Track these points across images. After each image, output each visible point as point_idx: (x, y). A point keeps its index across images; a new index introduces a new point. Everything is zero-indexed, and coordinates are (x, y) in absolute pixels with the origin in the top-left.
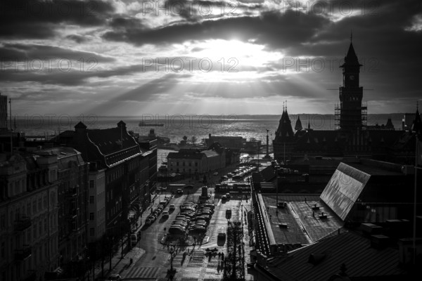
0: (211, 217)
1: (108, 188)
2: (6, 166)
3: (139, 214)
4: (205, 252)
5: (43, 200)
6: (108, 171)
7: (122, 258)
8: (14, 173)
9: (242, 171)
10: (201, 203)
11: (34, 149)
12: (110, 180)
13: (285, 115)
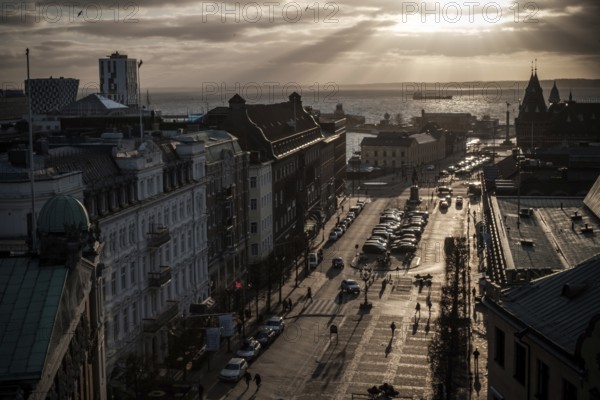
0: (422, 230)
1: (276, 189)
2: (134, 157)
3: (320, 226)
4: (414, 280)
5: (186, 204)
6: (276, 163)
7: (296, 286)
8: (146, 166)
9: (469, 163)
10: (409, 210)
11: (172, 133)
12: (278, 177)
13: (534, 80)
